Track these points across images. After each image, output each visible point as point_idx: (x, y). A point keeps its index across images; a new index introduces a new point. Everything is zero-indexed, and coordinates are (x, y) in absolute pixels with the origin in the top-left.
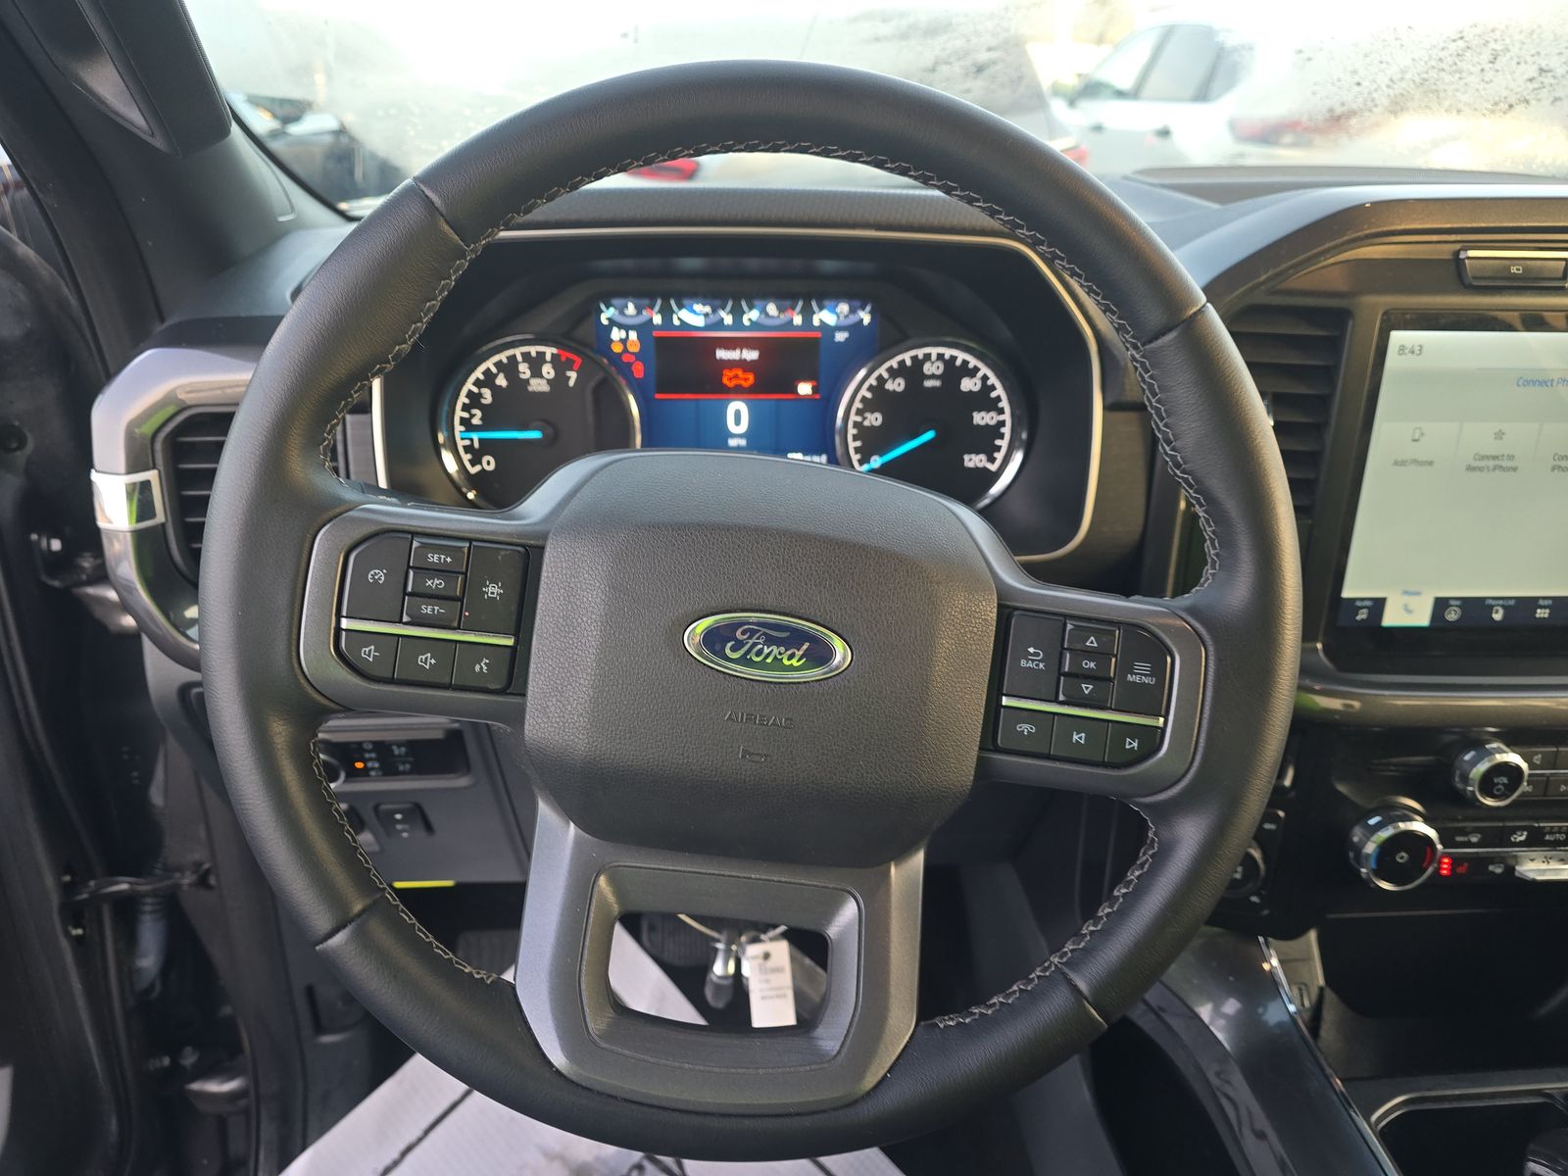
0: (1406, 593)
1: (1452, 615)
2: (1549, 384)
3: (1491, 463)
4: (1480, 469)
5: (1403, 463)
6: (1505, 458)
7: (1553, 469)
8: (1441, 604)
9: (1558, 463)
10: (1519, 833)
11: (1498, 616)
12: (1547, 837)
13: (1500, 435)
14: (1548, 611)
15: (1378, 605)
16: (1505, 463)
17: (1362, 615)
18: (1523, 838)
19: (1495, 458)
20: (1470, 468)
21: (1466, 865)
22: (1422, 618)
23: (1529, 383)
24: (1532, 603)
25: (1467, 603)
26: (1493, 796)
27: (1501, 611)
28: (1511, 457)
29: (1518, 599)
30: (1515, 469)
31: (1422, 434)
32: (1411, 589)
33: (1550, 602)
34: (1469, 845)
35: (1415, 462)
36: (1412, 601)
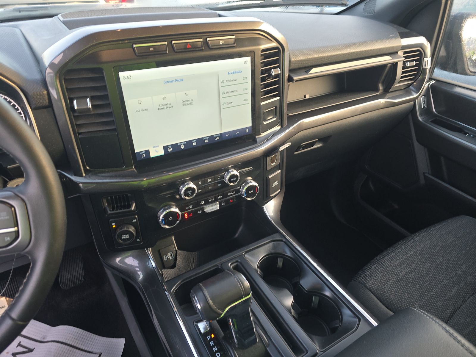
0: (154, 147)
1: (170, 150)
2: (173, 81)
3: (165, 107)
4: (163, 109)
5: (139, 111)
6: (168, 104)
7: (183, 105)
8: (166, 148)
9: (184, 103)
10: (202, 202)
11: (183, 147)
12: (210, 201)
13: (164, 98)
14: (196, 143)
15: (147, 152)
16: (169, 106)
17: (144, 156)
18: (203, 203)
19: (165, 105)
20: (159, 109)
21: (191, 214)
22: (162, 153)
23: (167, 82)
24: (191, 142)
25: (173, 146)
26: (189, 196)
27: (183, 146)
28: (170, 104)
29: (187, 142)
30: (172, 107)
31: (141, 102)
32: (155, 145)
33: (196, 140)
34: (190, 209)
35: (142, 110)
36: (157, 149)
